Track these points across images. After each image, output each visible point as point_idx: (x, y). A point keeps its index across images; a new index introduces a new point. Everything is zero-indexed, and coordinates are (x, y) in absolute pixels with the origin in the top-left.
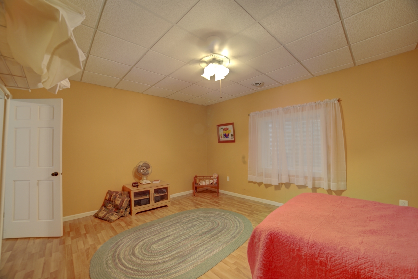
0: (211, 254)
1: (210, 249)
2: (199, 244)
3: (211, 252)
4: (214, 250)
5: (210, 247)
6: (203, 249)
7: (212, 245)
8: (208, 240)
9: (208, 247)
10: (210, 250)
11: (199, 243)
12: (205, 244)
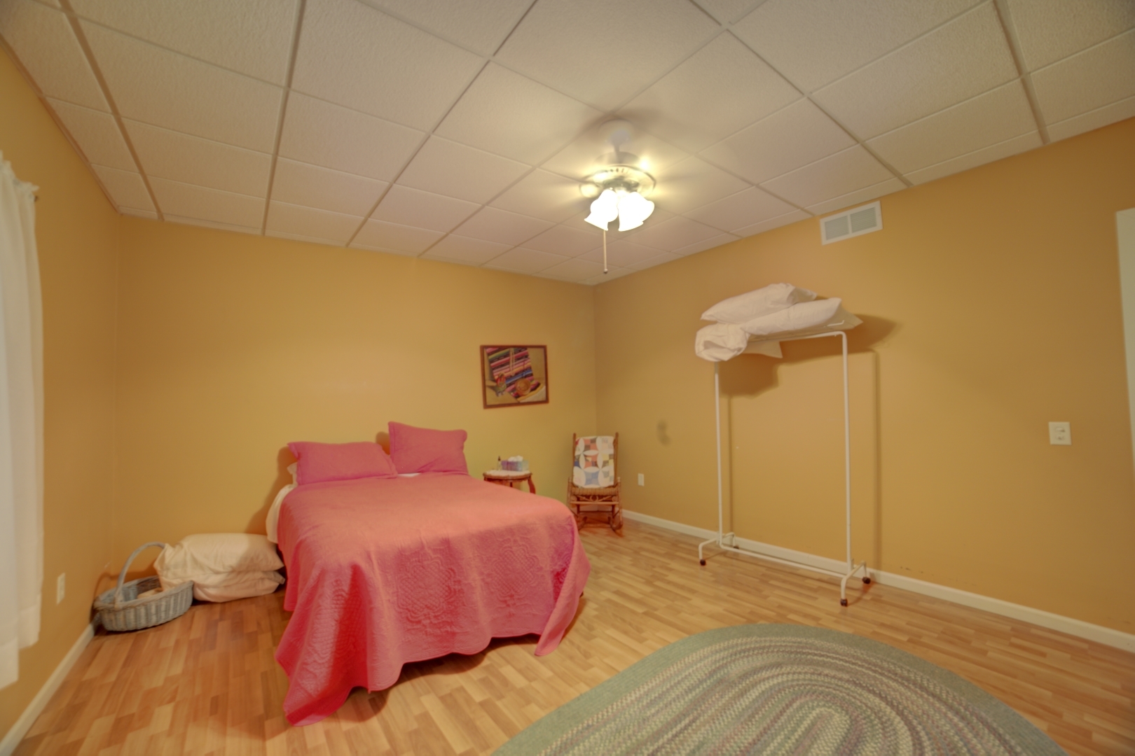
0: (646, 688)
1: (652, 703)
2: (690, 724)
3: (647, 694)
4: (639, 700)
5: (653, 711)
6: (673, 703)
7: (644, 720)
8: (661, 742)
9: (658, 712)
10: (651, 701)
11: (695, 731)
12: (668, 726)
